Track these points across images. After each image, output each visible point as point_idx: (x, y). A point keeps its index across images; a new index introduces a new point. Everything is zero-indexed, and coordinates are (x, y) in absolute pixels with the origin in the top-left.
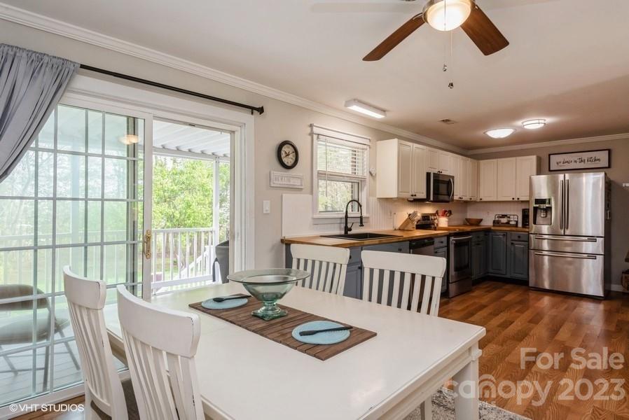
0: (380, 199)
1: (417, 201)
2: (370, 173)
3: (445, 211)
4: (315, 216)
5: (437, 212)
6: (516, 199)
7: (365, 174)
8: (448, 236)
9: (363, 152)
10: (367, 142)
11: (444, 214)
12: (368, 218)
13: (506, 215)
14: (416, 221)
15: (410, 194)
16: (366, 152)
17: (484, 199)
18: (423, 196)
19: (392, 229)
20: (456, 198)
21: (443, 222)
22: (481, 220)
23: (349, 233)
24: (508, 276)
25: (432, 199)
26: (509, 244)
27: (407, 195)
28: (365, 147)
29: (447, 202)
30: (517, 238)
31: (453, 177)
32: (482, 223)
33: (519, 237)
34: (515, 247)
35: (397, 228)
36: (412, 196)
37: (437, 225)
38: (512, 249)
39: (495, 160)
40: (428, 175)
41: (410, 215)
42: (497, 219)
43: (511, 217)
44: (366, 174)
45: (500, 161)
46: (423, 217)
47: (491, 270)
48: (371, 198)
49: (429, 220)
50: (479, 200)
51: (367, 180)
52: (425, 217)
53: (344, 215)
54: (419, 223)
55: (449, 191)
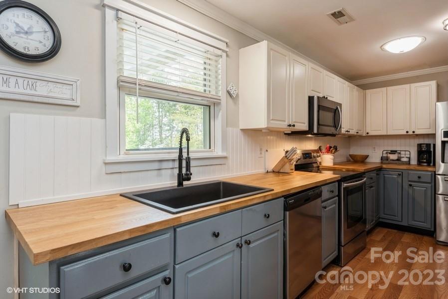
0: (244, 131)
1: (296, 134)
2: (228, 92)
3: (330, 147)
4: (111, 158)
5: (320, 147)
6: (410, 133)
7: (220, 94)
8: (340, 182)
9: (216, 61)
10: (223, 46)
11: (329, 150)
12: (225, 158)
13: (396, 151)
14: (295, 160)
15: (287, 123)
16: (220, 60)
17: (372, 133)
18: (304, 127)
19: (263, 171)
20: (343, 131)
21: (327, 160)
22: (367, 157)
23: (185, 183)
24: (404, 223)
25: (315, 131)
26: (406, 185)
27: (283, 125)
28: (219, 52)
29: (333, 135)
30: (417, 179)
31: (340, 105)
32: (368, 160)
33: (419, 177)
34: (413, 190)
35: (270, 169)
36: (290, 126)
37: (320, 163)
38: (411, 192)
39: (384, 89)
40: (311, 99)
41: (287, 152)
42: (385, 155)
43: (402, 152)
44: (222, 94)
45: (390, 89)
46: (303, 154)
47: (382, 215)
48: (230, 129)
49: (311, 158)
50: (364, 135)
51: (223, 102)
52: (307, 155)
53: (176, 156)
54: (298, 163)
55: (336, 123)
